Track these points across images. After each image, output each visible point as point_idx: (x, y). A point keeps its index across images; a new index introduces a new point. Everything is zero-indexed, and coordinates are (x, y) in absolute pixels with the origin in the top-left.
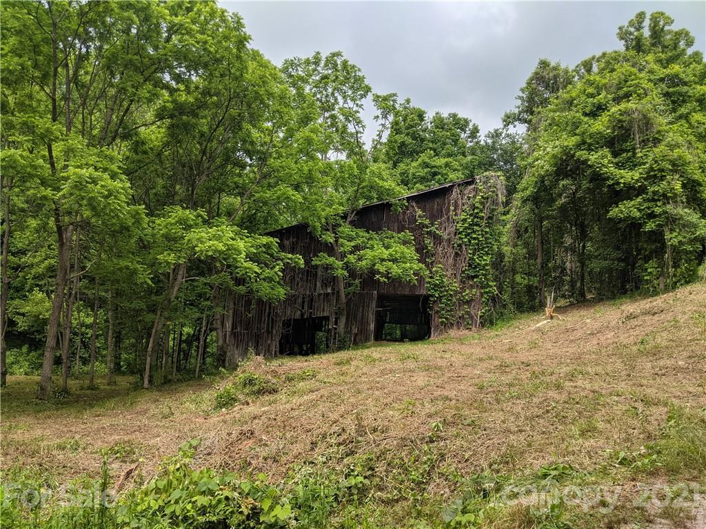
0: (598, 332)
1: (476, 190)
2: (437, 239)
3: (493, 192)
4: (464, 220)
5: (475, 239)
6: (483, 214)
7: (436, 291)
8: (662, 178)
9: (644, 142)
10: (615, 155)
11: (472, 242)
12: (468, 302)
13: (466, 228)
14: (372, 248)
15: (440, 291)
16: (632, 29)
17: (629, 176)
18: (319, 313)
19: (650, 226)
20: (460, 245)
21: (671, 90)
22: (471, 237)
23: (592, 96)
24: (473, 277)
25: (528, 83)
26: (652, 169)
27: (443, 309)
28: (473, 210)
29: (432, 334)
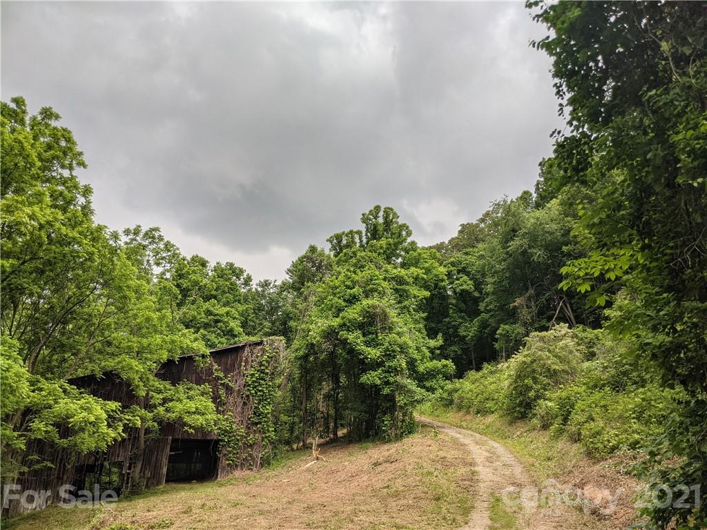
0: (357, 475)
1: (264, 351)
2: (229, 389)
3: (277, 353)
4: (253, 375)
5: (260, 391)
6: (268, 371)
7: (225, 436)
8: (394, 357)
9: (383, 329)
10: (364, 335)
11: (258, 393)
12: (251, 446)
13: (254, 382)
14: (179, 400)
15: (229, 436)
16: (371, 217)
17: (373, 353)
18: (113, 458)
19: (386, 391)
20: (248, 396)
21: (399, 287)
22: (258, 390)
23: (348, 287)
24: (257, 424)
25: (299, 259)
26: (387, 349)
27: (230, 452)
28: (260, 367)
29: (219, 476)
